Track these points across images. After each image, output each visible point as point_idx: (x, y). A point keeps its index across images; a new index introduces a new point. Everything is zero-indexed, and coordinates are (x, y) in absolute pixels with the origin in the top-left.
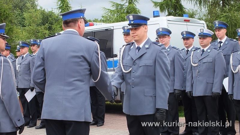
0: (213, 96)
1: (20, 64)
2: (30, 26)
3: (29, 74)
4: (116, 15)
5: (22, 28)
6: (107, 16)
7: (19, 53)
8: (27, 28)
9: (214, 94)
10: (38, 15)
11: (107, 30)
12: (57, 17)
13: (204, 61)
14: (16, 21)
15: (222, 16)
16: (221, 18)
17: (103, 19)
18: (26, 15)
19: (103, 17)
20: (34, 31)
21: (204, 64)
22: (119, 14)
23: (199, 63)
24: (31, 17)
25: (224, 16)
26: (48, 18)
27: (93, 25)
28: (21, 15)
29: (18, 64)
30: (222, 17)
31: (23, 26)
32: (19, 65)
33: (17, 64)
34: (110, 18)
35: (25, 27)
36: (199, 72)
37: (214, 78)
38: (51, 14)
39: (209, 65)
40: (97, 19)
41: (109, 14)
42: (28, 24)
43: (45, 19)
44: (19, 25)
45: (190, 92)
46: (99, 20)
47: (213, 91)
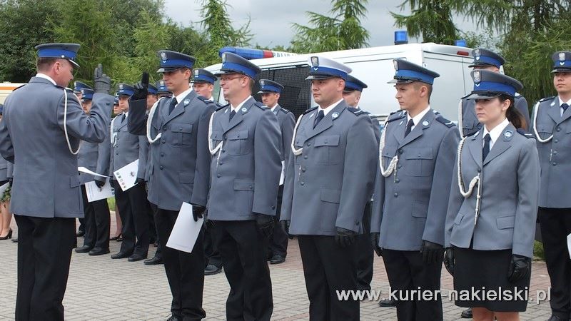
0: (337, 239)
1: (118, 131)
2: (147, 55)
3: (136, 151)
4: (318, 39)
5: (129, 59)
6: (300, 40)
7: (118, 108)
8: (138, 60)
9: (339, 233)
10: (163, 34)
11: (299, 67)
12: (201, 40)
13: (319, 141)
14: (118, 46)
15: (533, 47)
16: (530, 51)
17: (292, 46)
18: (138, 33)
19: (293, 43)
20: (152, 66)
21: (316, 149)
22: (324, 37)
23: (307, 147)
24: (148, 38)
25: (536, 48)
26: (182, 42)
27: (271, 56)
28: (130, 35)
29: (114, 132)
30: (533, 50)
31: (132, 56)
32: (116, 133)
33: (112, 131)
34: (307, 46)
35: (135, 56)
36: (304, 171)
37: (341, 189)
38: (189, 33)
39: (329, 153)
40: (281, 46)
41: (306, 37)
42: (142, 51)
43: (177, 44)
44: (125, 54)
45: (286, 221)
46: (285, 49)
47: (336, 225)
